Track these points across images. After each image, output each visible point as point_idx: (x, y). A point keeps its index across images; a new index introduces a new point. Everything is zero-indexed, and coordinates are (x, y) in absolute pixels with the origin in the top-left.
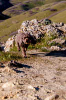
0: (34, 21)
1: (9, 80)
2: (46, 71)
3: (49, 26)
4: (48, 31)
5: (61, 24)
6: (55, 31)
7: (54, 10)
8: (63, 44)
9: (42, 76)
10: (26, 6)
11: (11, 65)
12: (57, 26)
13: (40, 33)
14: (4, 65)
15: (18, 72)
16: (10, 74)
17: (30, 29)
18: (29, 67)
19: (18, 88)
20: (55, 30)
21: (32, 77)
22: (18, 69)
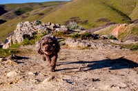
0: (27, 23)
1: (12, 70)
3: (39, 26)
4: (39, 29)
5: (49, 23)
6: (45, 30)
7: (42, 14)
9: (38, 64)
10: (18, 12)
11: (13, 58)
12: (46, 26)
13: (33, 32)
14: (6, 58)
15: (18, 63)
16: (12, 65)
17: (24, 29)
18: (27, 58)
19: (20, 75)
21: (30, 66)
22: (19, 61)
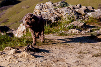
0: (49, 4)
1: (27, 66)
2: (66, 55)
3: (65, 9)
4: (65, 13)
5: (78, 5)
6: (73, 14)
8: (82, 27)
9: (63, 60)
11: (29, 50)
12: (74, 8)
13: (56, 16)
14: (20, 50)
15: (36, 57)
16: (28, 60)
17: (45, 13)
18: (48, 52)
20: (72, 12)
21: (52, 62)
22: (36, 54)
